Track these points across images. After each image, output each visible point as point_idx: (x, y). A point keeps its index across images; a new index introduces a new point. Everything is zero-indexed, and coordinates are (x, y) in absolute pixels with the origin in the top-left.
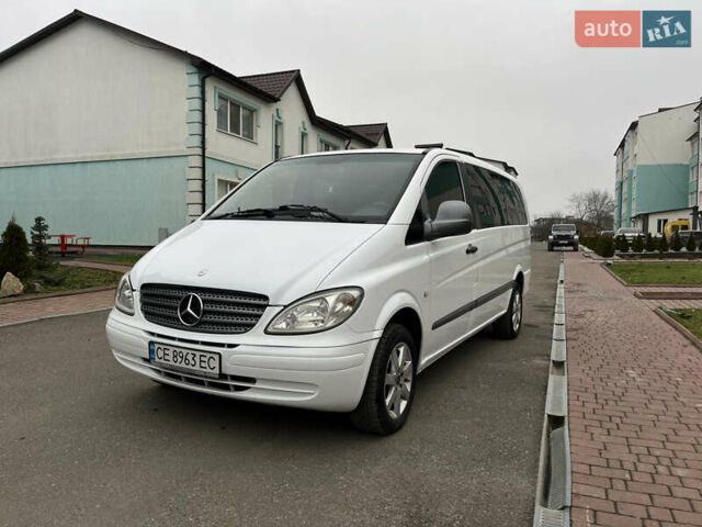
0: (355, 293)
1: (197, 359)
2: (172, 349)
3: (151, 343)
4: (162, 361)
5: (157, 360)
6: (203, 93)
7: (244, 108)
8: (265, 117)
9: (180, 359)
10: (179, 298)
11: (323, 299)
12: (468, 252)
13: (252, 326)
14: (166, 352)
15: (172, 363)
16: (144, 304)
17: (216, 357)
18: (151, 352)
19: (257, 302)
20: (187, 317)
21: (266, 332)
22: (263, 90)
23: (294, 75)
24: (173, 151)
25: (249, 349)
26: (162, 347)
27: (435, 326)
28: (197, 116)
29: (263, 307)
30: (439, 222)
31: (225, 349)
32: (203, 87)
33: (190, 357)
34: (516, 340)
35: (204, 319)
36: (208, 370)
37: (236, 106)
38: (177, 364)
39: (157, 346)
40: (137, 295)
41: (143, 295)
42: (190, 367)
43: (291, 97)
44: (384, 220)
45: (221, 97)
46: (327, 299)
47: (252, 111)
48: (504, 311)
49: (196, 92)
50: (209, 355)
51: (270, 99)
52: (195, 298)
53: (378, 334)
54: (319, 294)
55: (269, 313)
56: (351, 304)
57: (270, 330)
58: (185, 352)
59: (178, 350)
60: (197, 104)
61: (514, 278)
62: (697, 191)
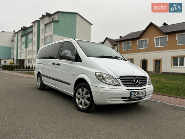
4: (134, 96)
9: (138, 94)
18: (131, 94)
26: (134, 92)
38: (138, 96)
42: (140, 95)
58: (139, 92)
62: (14, 54)
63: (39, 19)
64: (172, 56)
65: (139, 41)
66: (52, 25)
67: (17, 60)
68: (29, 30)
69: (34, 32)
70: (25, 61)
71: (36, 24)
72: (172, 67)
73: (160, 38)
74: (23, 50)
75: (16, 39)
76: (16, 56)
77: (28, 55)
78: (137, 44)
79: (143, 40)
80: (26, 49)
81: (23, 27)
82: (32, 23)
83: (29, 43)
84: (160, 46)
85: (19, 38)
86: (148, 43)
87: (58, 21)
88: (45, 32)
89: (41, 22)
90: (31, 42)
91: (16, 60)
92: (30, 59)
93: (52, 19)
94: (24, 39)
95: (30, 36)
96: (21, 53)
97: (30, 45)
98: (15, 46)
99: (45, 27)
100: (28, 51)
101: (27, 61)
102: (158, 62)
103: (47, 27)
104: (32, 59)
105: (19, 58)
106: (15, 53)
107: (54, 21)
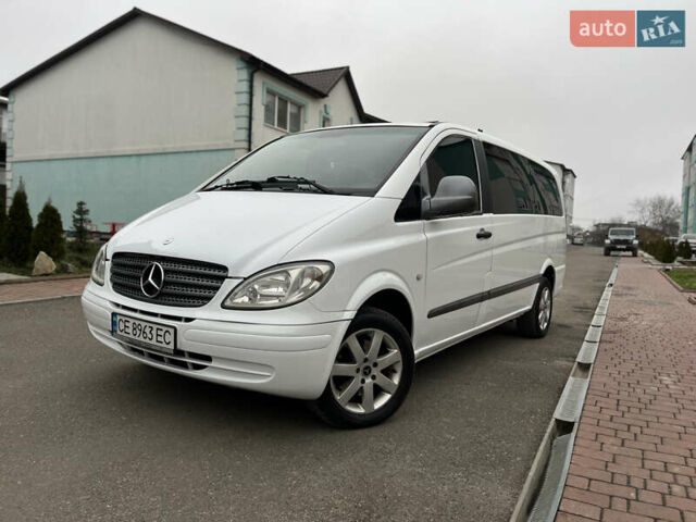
0: (324, 268)
1: (154, 332)
2: (132, 321)
3: (114, 314)
4: (123, 334)
5: (119, 332)
6: (251, 87)
7: (293, 103)
8: (313, 112)
9: (138, 332)
10: (142, 268)
11: (286, 272)
12: (479, 236)
13: (209, 299)
14: (127, 324)
15: (131, 336)
16: (114, 274)
17: (172, 331)
18: (114, 323)
19: (216, 273)
20: (149, 288)
21: (223, 306)
22: (311, 87)
23: (342, 72)
24: (221, 144)
25: (205, 324)
26: (124, 318)
27: (432, 315)
28: (244, 110)
29: (222, 279)
30: (440, 199)
31: (183, 323)
32: (251, 81)
33: (148, 330)
34: (542, 340)
35: (165, 290)
36: (164, 345)
37: (284, 101)
38: (136, 338)
39: (119, 317)
40: (108, 265)
41: (115, 265)
42: (147, 341)
43: (339, 94)
44: (372, 193)
45: (270, 92)
46: (291, 272)
47: (300, 107)
48: (529, 307)
49: (244, 87)
50: (165, 329)
51: (318, 95)
52: (157, 268)
53: (350, 315)
54: (283, 267)
55: (227, 286)
56: (319, 278)
57: (228, 303)
58: (143, 324)
59: (137, 322)
60: (245, 98)
61: (542, 272)
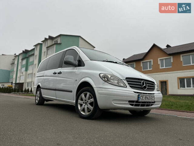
3: (139, 95)
4: (142, 100)
26: (142, 96)
38: (146, 100)
42: (149, 100)
50: (152, 96)
59: (146, 96)
62: (13, 78)
63: (42, 42)
64: (178, 78)
65: (143, 63)
66: (55, 48)
67: (16, 84)
68: (31, 53)
69: (35, 55)
70: (24, 84)
71: (38, 47)
72: (179, 89)
73: (164, 59)
74: (22, 73)
75: (16, 62)
76: (15, 79)
77: (28, 78)
78: (142, 65)
79: (147, 62)
80: (26, 72)
81: (24, 50)
82: (34, 46)
83: (29, 66)
84: (164, 67)
85: (20, 61)
86: (152, 64)
87: (60, 44)
88: (47, 54)
89: (43, 45)
90: (32, 65)
91: (14, 84)
92: (30, 82)
93: (55, 41)
94: (24, 62)
95: (31, 59)
96: (20, 76)
97: (30, 68)
98: (15, 69)
99: (47, 50)
100: (28, 74)
101: (27, 84)
102: (164, 84)
103: (49, 49)
104: (32, 82)
105: (18, 82)
106: (14, 76)
107: (56, 44)
